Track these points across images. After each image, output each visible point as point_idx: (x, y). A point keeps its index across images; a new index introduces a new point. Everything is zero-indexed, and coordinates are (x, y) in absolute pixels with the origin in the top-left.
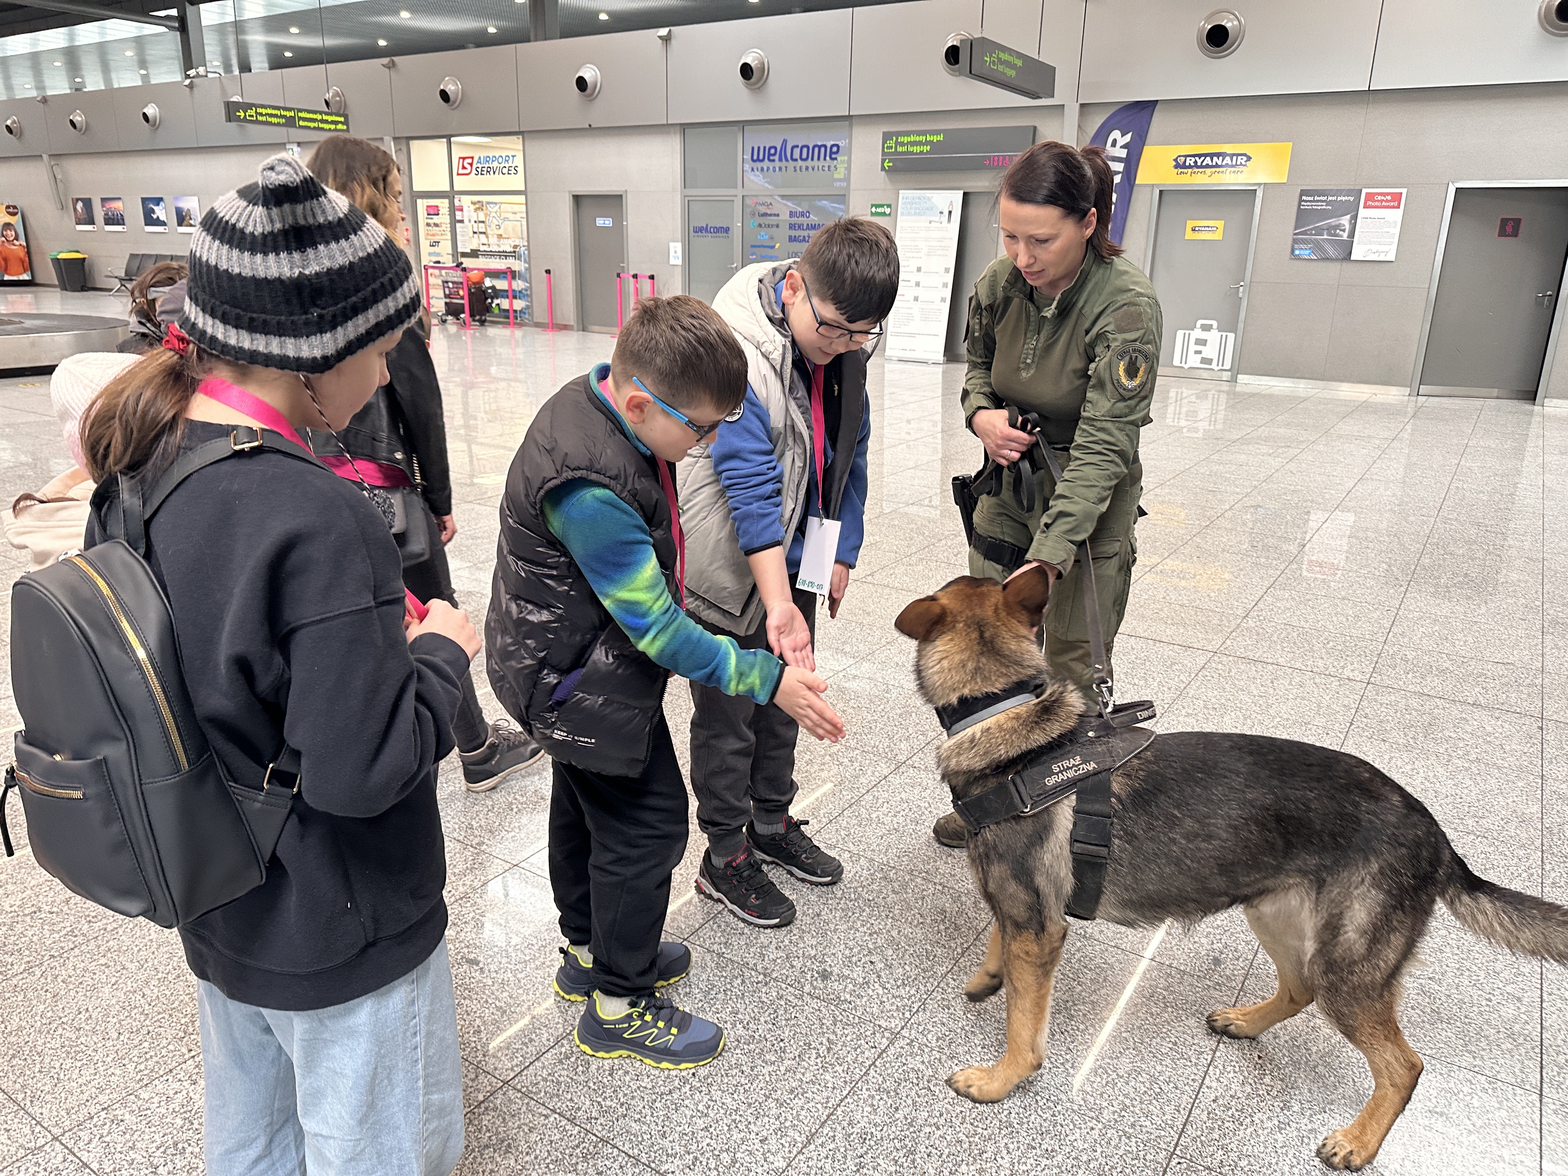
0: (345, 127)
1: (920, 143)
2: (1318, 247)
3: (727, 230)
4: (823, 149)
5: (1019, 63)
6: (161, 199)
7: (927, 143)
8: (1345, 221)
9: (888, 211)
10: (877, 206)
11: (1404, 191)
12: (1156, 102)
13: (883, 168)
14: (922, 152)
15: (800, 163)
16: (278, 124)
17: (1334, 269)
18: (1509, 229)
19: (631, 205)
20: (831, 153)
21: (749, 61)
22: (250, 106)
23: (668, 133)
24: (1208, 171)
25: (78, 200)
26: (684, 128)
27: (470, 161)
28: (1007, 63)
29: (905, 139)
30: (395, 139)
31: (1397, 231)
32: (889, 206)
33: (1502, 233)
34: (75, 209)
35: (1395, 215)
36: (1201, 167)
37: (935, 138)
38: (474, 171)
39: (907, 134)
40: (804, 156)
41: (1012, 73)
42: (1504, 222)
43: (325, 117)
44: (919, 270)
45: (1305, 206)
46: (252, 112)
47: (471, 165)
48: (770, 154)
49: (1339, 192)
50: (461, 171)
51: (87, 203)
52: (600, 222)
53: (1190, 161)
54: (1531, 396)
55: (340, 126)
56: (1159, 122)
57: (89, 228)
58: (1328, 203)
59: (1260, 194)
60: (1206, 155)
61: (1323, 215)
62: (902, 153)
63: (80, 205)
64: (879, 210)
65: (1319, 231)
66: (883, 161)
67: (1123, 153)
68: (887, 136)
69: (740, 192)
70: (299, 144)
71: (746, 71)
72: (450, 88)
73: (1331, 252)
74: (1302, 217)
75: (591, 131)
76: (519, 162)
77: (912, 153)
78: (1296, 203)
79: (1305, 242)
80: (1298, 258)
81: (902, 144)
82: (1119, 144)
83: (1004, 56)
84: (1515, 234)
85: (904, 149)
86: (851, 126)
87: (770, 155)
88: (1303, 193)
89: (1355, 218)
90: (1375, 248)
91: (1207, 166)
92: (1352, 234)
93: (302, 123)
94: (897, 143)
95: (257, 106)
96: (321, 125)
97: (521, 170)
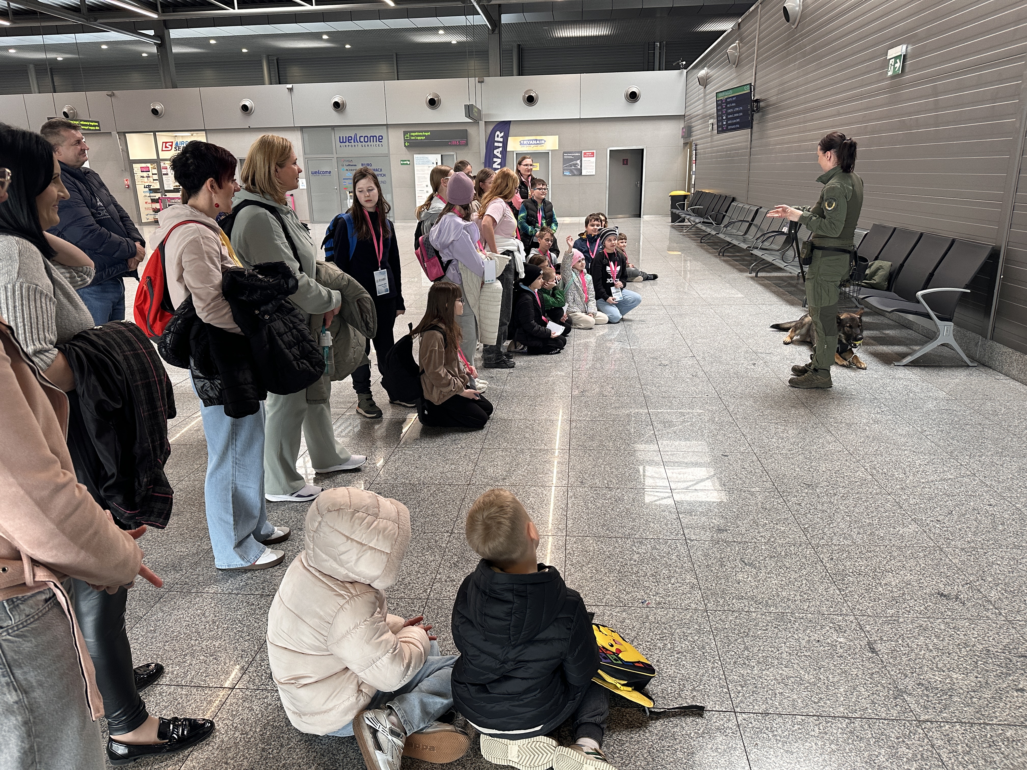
0: (98, 128)
1: (420, 136)
3: (330, 172)
4: (375, 138)
7: (423, 136)
8: (578, 162)
10: (403, 161)
11: (595, 151)
12: (510, 121)
13: (405, 146)
14: (421, 139)
15: (364, 143)
17: (577, 178)
18: (625, 163)
20: (379, 139)
23: (294, 130)
24: (532, 146)
26: (302, 128)
27: (171, 144)
29: (414, 134)
30: (118, 133)
31: (594, 165)
33: (623, 164)
35: (593, 159)
36: (529, 144)
38: (173, 149)
39: (415, 132)
40: (366, 140)
42: (623, 161)
43: (91, 124)
45: (565, 157)
47: (171, 146)
48: (349, 139)
49: (575, 152)
50: (164, 149)
53: (525, 142)
56: (512, 129)
58: (572, 156)
59: (550, 153)
60: (530, 140)
61: (572, 160)
62: (413, 140)
64: (405, 162)
65: (571, 166)
66: (405, 143)
67: (501, 140)
68: (405, 133)
71: (337, 105)
72: (158, 107)
73: (576, 173)
75: (251, 130)
77: (417, 139)
78: (562, 156)
79: (567, 170)
81: (413, 136)
82: (500, 136)
84: (627, 164)
85: (414, 138)
86: (387, 128)
88: (564, 153)
89: (581, 161)
90: (589, 171)
91: (531, 144)
92: (581, 166)
94: (410, 136)
96: (90, 128)
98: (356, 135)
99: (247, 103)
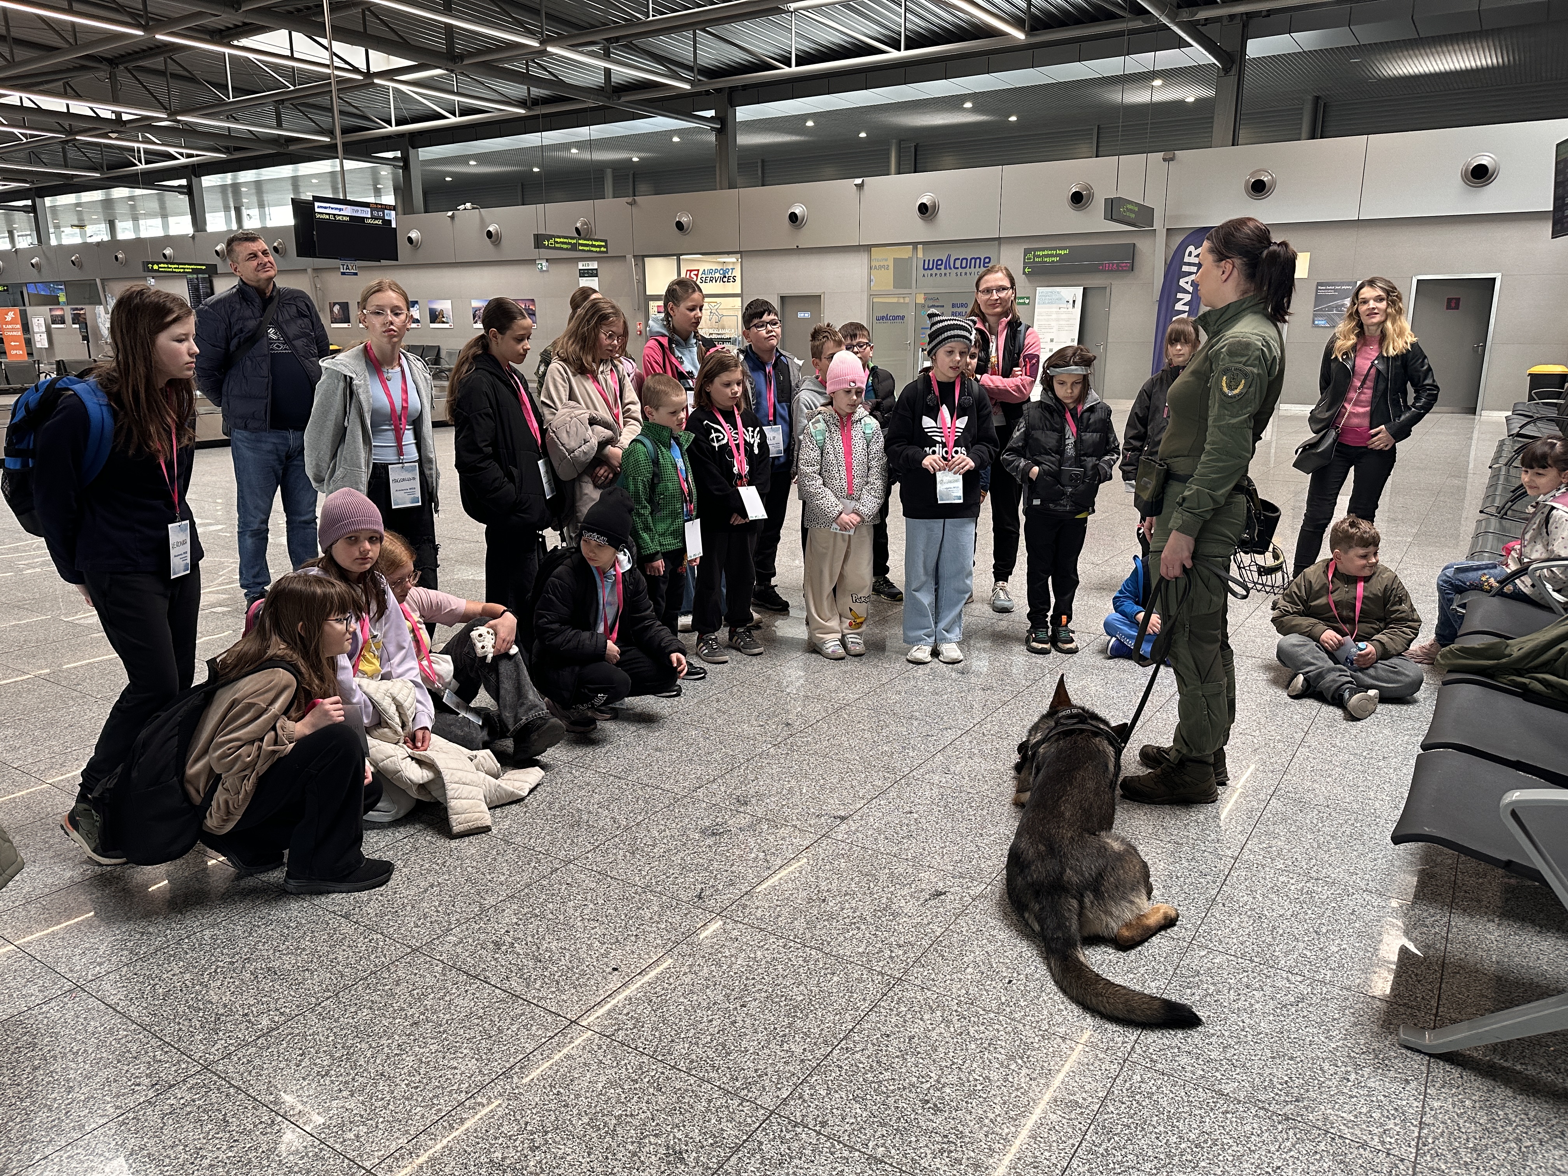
0: (606, 249)
1: (1052, 256)
2: (1330, 319)
3: (903, 318)
4: (978, 261)
5: (1136, 209)
6: (417, 302)
7: (1056, 255)
9: (1029, 301)
14: (1053, 262)
15: (960, 270)
16: (567, 249)
18: (1453, 305)
19: (826, 302)
20: (985, 263)
21: (924, 201)
22: (551, 237)
25: (335, 304)
26: (870, 248)
27: (696, 272)
28: (1131, 211)
29: (1041, 253)
30: (634, 256)
32: (1029, 298)
33: (1449, 307)
34: (332, 311)
37: (1063, 252)
39: (1043, 249)
40: (964, 265)
41: (1133, 216)
42: (1449, 300)
43: (596, 243)
45: (1320, 293)
46: (552, 241)
47: (697, 275)
48: (937, 264)
49: (1342, 284)
51: (345, 306)
52: (801, 315)
54: (1472, 410)
55: (602, 249)
57: (345, 325)
58: (1335, 290)
61: (1333, 298)
62: (1039, 262)
63: (336, 309)
65: (1331, 309)
66: (1024, 268)
68: (1027, 252)
69: (914, 290)
71: (923, 208)
72: (684, 220)
74: (1319, 299)
75: (799, 251)
76: (737, 273)
77: (1046, 262)
78: (1314, 291)
79: (1321, 316)
80: (1317, 326)
81: (1039, 256)
83: (1129, 207)
84: (1457, 308)
85: (1040, 260)
86: (1000, 244)
88: (1319, 284)
93: (580, 247)
95: (555, 237)
96: (592, 249)
97: (738, 279)
98: (949, 256)
99: (798, 210)
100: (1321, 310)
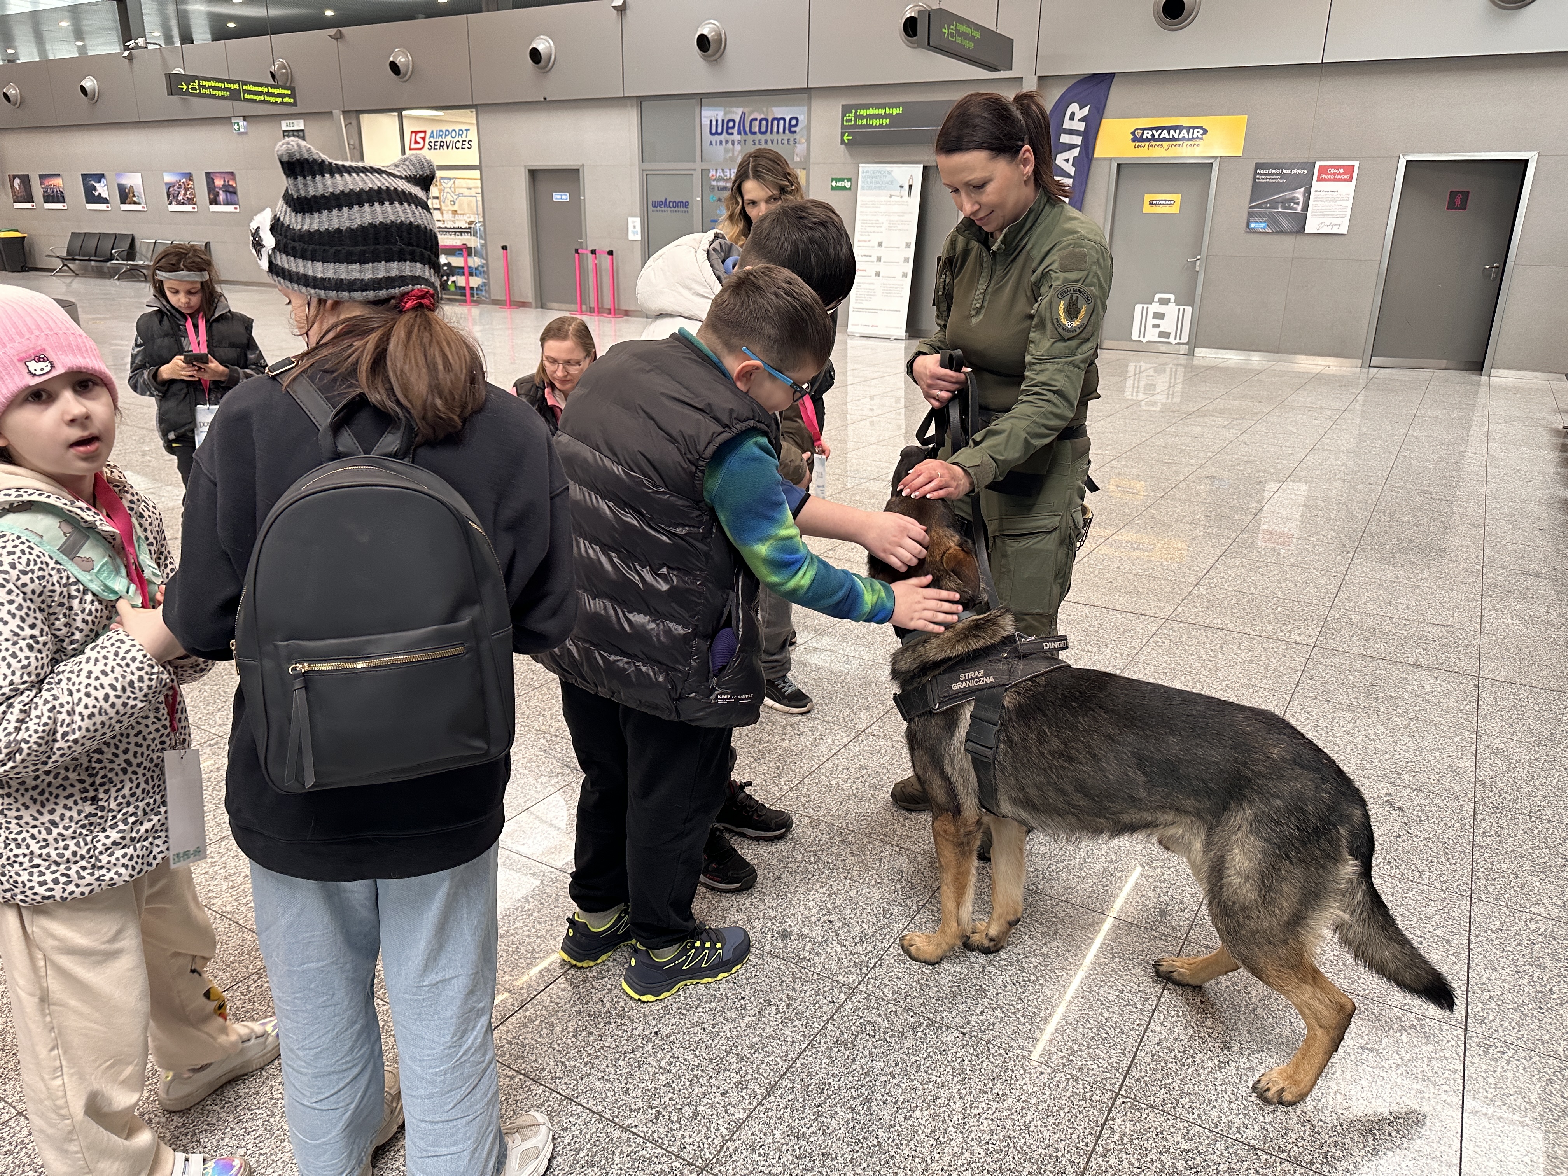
0: (292, 101)
1: (879, 116)
2: (1272, 220)
3: (686, 204)
4: (782, 122)
5: (977, 35)
6: (103, 176)
7: (886, 116)
8: (1299, 194)
9: (848, 185)
10: (837, 180)
11: (1356, 164)
12: (1113, 75)
13: (843, 142)
14: (881, 126)
15: (759, 136)
16: (223, 97)
17: (1288, 242)
18: (1458, 202)
19: (588, 179)
20: (790, 126)
21: (705, 32)
22: (193, 78)
23: (626, 106)
24: (1165, 144)
25: (15, 177)
26: (640, 101)
27: (422, 135)
28: (965, 36)
29: (864, 112)
30: (344, 112)
31: (1349, 204)
32: (849, 180)
33: (1451, 206)
34: (12, 186)
35: (1348, 189)
36: (1159, 140)
37: (894, 111)
38: (427, 146)
39: (867, 107)
40: (763, 129)
41: (970, 45)
42: (1453, 194)
43: (271, 90)
44: (880, 244)
45: (1261, 179)
46: (195, 85)
47: (424, 139)
49: (1293, 165)
50: (413, 146)
51: (25, 180)
52: (557, 197)
53: (1147, 135)
54: (1478, 366)
55: (287, 100)
56: (1117, 96)
57: (28, 205)
58: (1283, 176)
59: (1216, 167)
60: (1163, 128)
61: (1279, 188)
62: (862, 126)
63: (17, 182)
64: (839, 184)
65: (1274, 204)
66: (843, 135)
67: (1081, 127)
68: (846, 109)
69: (698, 165)
70: (245, 118)
71: (703, 42)
72: (401, 60)
73: (1285, 224)
74: (1257, 189)
75: (547, 104)
76: (473, 136)
77: (871, 126)
78: (1251, 176)
79: (1259, 215)
80: (1254, 231)
81: (862, 117)
82: (1077, 117)
83: (962, 28)
84: (1463, 207)
85: (864, 122)
86: (810, 98)
87: (728, 128)
88: (1259, 166)
89: (1308, 191)
90: (1328, 221)
91: (1165, 139)
92: (1306, 208)
93: (246, 96)
94: (856, 116)
95: (200, 79)
96: (267, 99)
97: (475, 144)
98: (743, 114)
99: (542, 45)
100: (1259, 206)
